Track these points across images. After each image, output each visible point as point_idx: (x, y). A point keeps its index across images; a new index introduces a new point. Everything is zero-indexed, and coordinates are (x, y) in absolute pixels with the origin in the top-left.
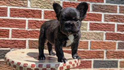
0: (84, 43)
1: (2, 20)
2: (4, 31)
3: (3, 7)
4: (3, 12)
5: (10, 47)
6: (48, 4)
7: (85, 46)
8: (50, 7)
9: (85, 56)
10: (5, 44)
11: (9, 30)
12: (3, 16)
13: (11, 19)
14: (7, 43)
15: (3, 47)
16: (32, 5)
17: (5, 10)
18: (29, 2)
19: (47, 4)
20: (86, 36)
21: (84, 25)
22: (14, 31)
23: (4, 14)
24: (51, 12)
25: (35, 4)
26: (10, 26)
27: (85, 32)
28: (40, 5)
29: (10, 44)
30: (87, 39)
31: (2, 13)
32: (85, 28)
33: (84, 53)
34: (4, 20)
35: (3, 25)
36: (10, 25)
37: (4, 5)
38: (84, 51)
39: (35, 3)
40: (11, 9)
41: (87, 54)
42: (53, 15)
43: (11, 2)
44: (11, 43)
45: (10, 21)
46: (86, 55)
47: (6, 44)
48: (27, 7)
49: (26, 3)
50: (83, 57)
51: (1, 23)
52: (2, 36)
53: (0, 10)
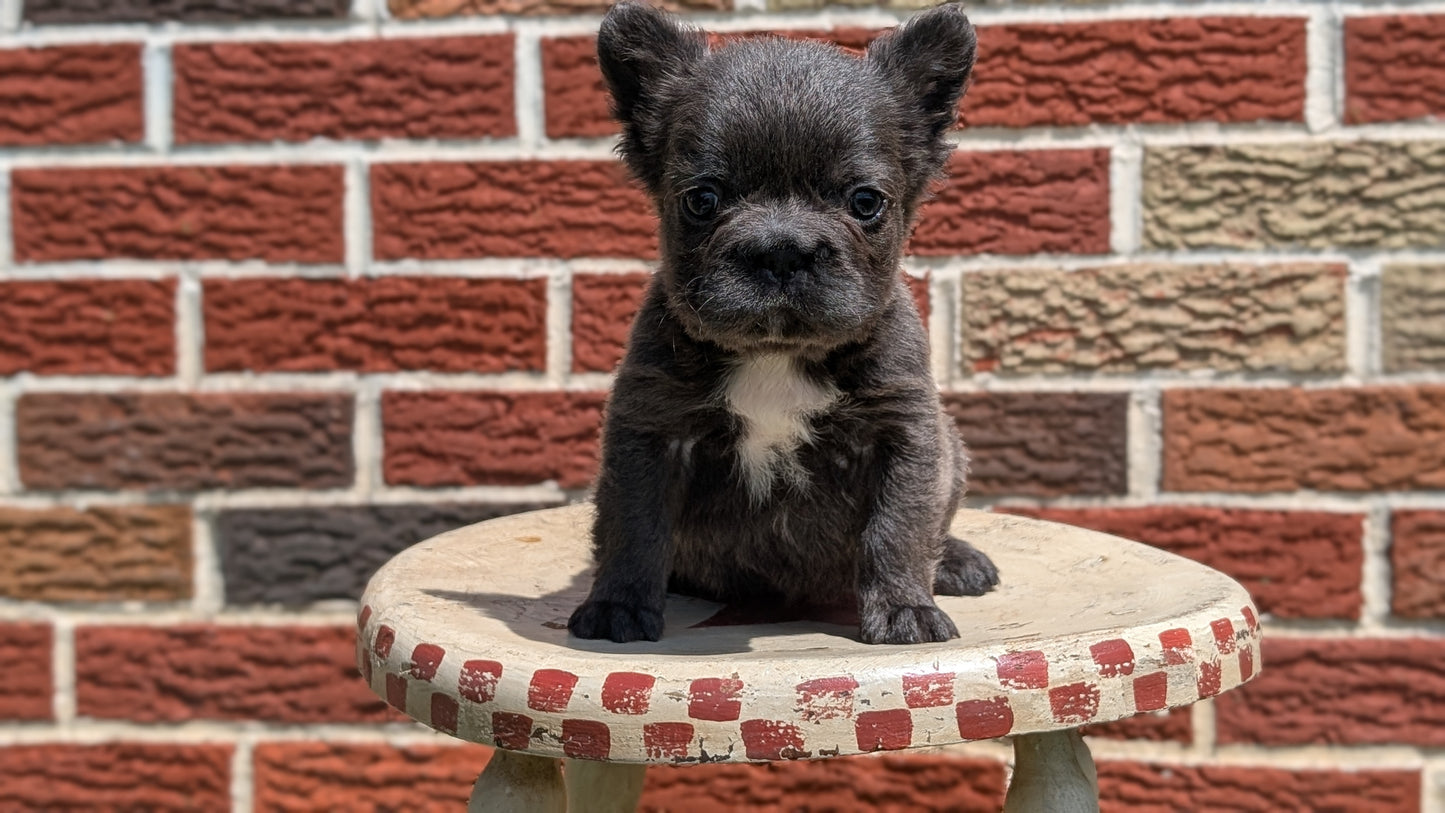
1: (469, 175)
2: (490, 294)
3: (469, 39)
4: (469, 86)
5: (555, 475)
10: (504, 436)
11: (537, 289)
12: (472, 134)
13: (550, 164)
14: (530, 432)
15: (482, 477)
17: (489, 64)
22: (594, 296)
23: (484, 110)
24: (1012, 40)
26: (552, 241)
29: (561, 440)
31: (464, 100)
34: (484, 173)
35: (474, 228)
36: (549, 229)
37: (475, 5)
40: (547, 47)
42: (1040, 71)
44: (567, 424)
45: (542, 181)
47: (513, 442)
48: (729, 10)
51: (455, 208)
52: (468, 352)
53: (439, 70)
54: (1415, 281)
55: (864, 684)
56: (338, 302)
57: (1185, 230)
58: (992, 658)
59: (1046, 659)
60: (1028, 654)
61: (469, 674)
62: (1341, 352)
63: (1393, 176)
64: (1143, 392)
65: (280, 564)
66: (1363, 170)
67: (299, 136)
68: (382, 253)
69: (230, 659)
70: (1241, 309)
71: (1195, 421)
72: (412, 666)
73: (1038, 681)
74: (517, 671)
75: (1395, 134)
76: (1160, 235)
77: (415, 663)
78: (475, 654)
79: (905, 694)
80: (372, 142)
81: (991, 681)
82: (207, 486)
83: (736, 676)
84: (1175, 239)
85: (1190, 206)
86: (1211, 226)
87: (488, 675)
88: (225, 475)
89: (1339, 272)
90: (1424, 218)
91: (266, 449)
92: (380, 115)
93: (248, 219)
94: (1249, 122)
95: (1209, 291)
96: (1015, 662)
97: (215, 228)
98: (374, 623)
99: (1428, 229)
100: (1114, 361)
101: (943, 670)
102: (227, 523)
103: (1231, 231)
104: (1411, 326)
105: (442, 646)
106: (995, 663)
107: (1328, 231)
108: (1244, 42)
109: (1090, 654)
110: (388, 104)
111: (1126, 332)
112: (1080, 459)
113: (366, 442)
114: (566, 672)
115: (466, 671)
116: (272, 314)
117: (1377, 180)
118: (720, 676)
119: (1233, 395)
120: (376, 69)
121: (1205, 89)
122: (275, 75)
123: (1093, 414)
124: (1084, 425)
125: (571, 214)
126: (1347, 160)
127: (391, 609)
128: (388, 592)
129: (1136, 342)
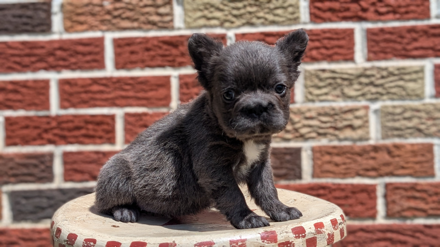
0: (414, 153)
1: (89, 82)
2: (98, 119)
3: (90, 39)
4: (90, 53)
6: (249, 9)
7: (417, 163)
8: (259, 18)
9: (422, 205)
11: (112, 117)
12: (91, 68)
13: (117, 78)
16: (188, 20)
17: (96, 46)
18: (178, 10)
19: (245, 6)
20: (422, 124)
21: (407, 77)
22: (131, 119)
23: (95, 61)
24: (262, 36)
25: (199, 14)
27: (415, 104)
28: (218, 14)
30: (427, 135)
31: (88, 58)
32: (413, 90)
33: (417, 194)
34: (95, 81)
35: (92, 98)
36: (116, 98)
37: (92, 28)
38: (413, 187)
39: (201, 10)
40: (115, 41)
41: (430, 199)
43: (115, 17)
45: (114, 83)
46: (427, 203)
48: (172, 28)
49: (167, 15)
50: (410, 209)
51: (86, 92)
52: (91, 138)
53: (80, 48)
54: (391, 110)
55: (217, 243)
56: (48, 123)
57: (318, 95)
58: (259, 233)
59: (277, 233)
60: (271, 232)
61: (86, 243)
62: (368, 133)
63: (383, 77)
64: (306, 147)
65: (30, 208)
66: (373, 76)
67: (35, 70)
68: (63, 107)
69: (14, 239)
70: (336, 120)
71: (322, 155)
72: (67, 241)
73: (274, 241)
74: (101, 242)
75: (383, 64)
76: (310, 97)
77: (68, 240)
78: (87, 236)
79: (230, 246)
80: (59, 72)
81: (258, 241)
82: (6, 183)
83: (174, 242)
84: (315, 98)
85: (319, 88)
86: (326, 94)
87: (92, 243)
88: (12, 179)
89: (367, 108)
90: (394, 90)
91: (25, 171)
92: (61, 63)
93: (19, 97)
94: (337, 61)
95: (326, 114)
96: (266, 235)
97: (9, 100)
98: (55, 227)
99: (394, 94)
100: (297, 137)
101: (243, 238)
102: (13, 195)
103: (333, 96)
104: (390, 124)
105: (77, 234)
106: (259, 235)
107: (363, 95)
108: (335, 36)
109: (291, 231)
110: (64, 59)
111: (300, 128)
112: (287, 168)
113: (58, 168)
114: (117, 242)
115: (85, 242)
116: (27, 127)
117: (378, 79)
118: (169, 242)
119: (334, 147)
120: (61, 49)
121: (323, 51)
122: (27, 51)
123: (291, 154)
124: (288, 157)
125: (123, 93)
126: (369, 73)
127: (61, 222)
128: (60, 216)
129: (304, 131)
